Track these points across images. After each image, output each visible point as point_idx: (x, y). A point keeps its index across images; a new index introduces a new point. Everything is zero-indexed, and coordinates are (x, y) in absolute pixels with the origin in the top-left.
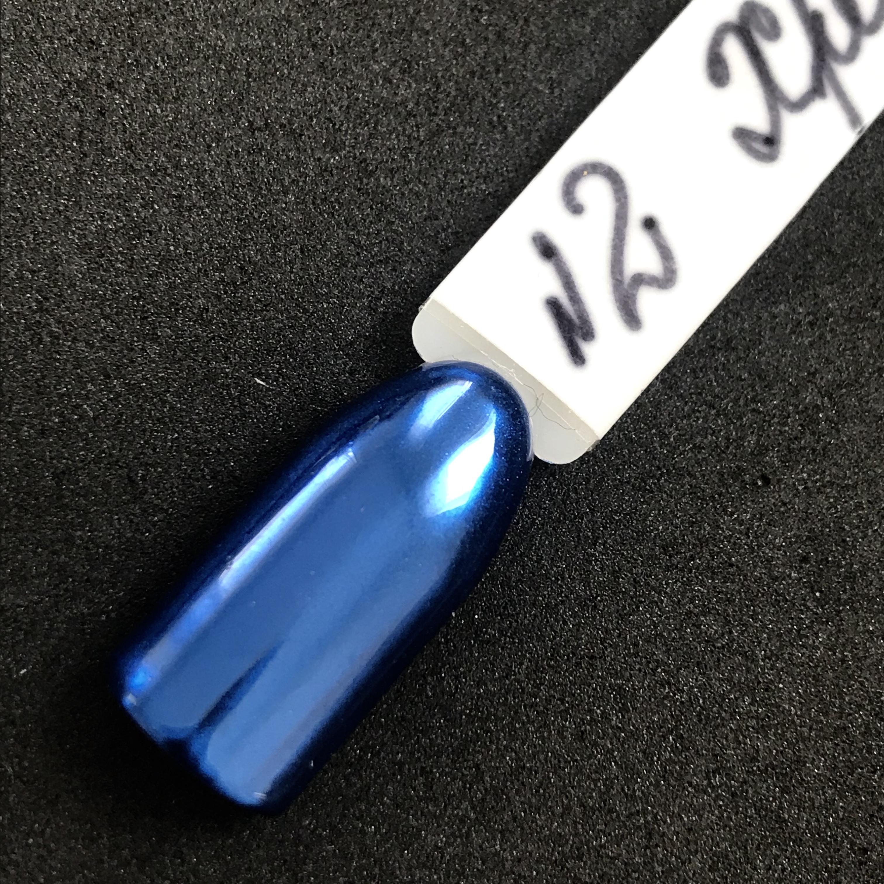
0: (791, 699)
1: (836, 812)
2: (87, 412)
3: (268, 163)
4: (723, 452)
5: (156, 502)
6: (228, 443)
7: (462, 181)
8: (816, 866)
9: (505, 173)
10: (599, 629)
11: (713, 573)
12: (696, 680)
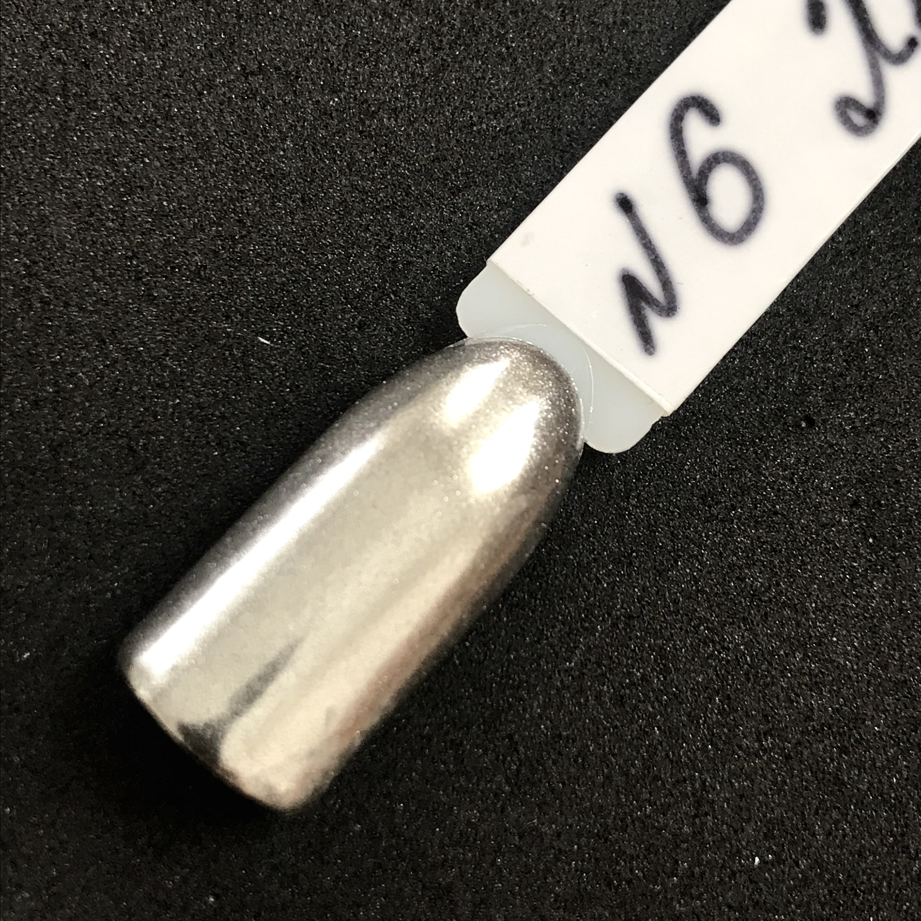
0: (846, 653)
1: (900, 773)
2: (82, 380)
3: (264, 107)
4: (763, 393)
5: (158, 472)
6: (234, 407)
7: (471, 117)
8: (880, 830)
9: (517, 108)
10: (635, 587)
11: (757, 522)
12: (743, 637)
